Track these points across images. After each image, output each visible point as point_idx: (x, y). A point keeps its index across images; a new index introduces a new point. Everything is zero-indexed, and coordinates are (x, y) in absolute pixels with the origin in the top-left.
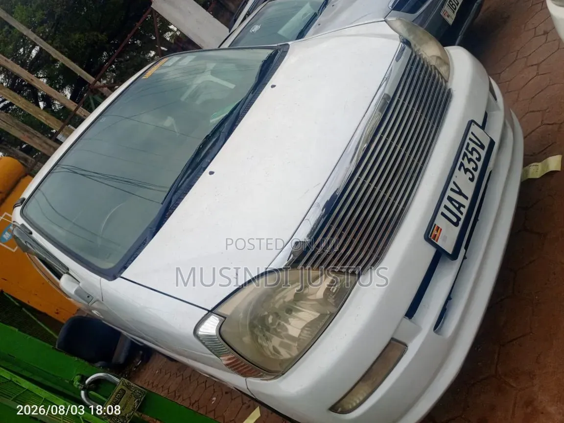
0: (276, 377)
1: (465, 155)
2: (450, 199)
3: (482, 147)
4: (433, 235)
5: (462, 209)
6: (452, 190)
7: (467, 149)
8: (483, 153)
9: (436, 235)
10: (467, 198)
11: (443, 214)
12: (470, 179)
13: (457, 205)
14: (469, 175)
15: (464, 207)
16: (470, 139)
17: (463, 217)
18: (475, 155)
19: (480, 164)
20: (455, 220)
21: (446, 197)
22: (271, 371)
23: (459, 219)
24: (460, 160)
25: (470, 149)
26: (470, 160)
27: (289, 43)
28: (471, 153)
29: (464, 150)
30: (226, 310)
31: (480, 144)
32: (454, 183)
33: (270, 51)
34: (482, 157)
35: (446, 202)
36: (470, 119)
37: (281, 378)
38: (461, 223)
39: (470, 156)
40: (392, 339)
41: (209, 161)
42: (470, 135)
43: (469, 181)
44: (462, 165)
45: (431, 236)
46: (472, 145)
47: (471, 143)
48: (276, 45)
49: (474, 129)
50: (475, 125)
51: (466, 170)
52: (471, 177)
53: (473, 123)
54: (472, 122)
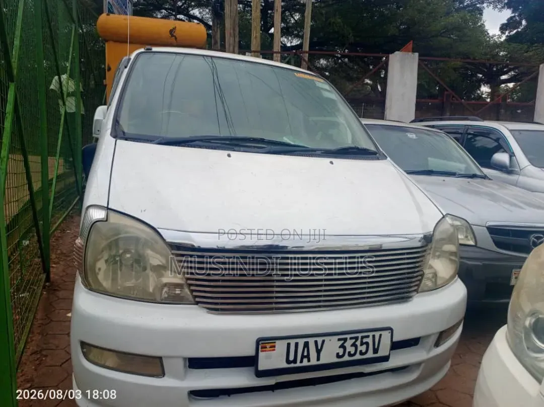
0: (86, 286)
1: (357, 338)
2: (306, 345)
3: (376, 351)
4: (264, 345)
5: (305, 360)
6: (316, 342)
7: (363, 338)
8: (370, 354)
9: (266, 348)
10: (318, 359)
11: (289, 345)
12: (338, 354)
13: (305, 354)
14: (341, 351)
15: (309, 361)
16: (374, 336)
17: (298, 364)
18: (363, 348)
19: (358, 357)
20: (291, 358)
21: (306, 340)
22: (88, 278)
23: (295, 361)
24: (348, 336)
25: (365, 340)
26: (354, 345)
27: (389, 158)
28: (362, 344)
29: (360, 335)
30: (114, 218)
31: (376, 347)
32: (323, 341)
33: (373, 149)
34: (366, 355)
35: (301, 342)
36: (392, 327)
37: (87, 290)
38: (292, 365)
39: (358, 343)
40: (160, 358)
41: (242, 150)
42: (377, 334)
43: (335, 355)
44: (345, 340)
45: (262, 343)
46: (370, 340)
47: (371, 337)
48: (381, 150)
49: (386, 335)
50: (390, 334)
51: (343, 346)
52: (340, 354)
53: (390, 331)
54: (390, 329)
